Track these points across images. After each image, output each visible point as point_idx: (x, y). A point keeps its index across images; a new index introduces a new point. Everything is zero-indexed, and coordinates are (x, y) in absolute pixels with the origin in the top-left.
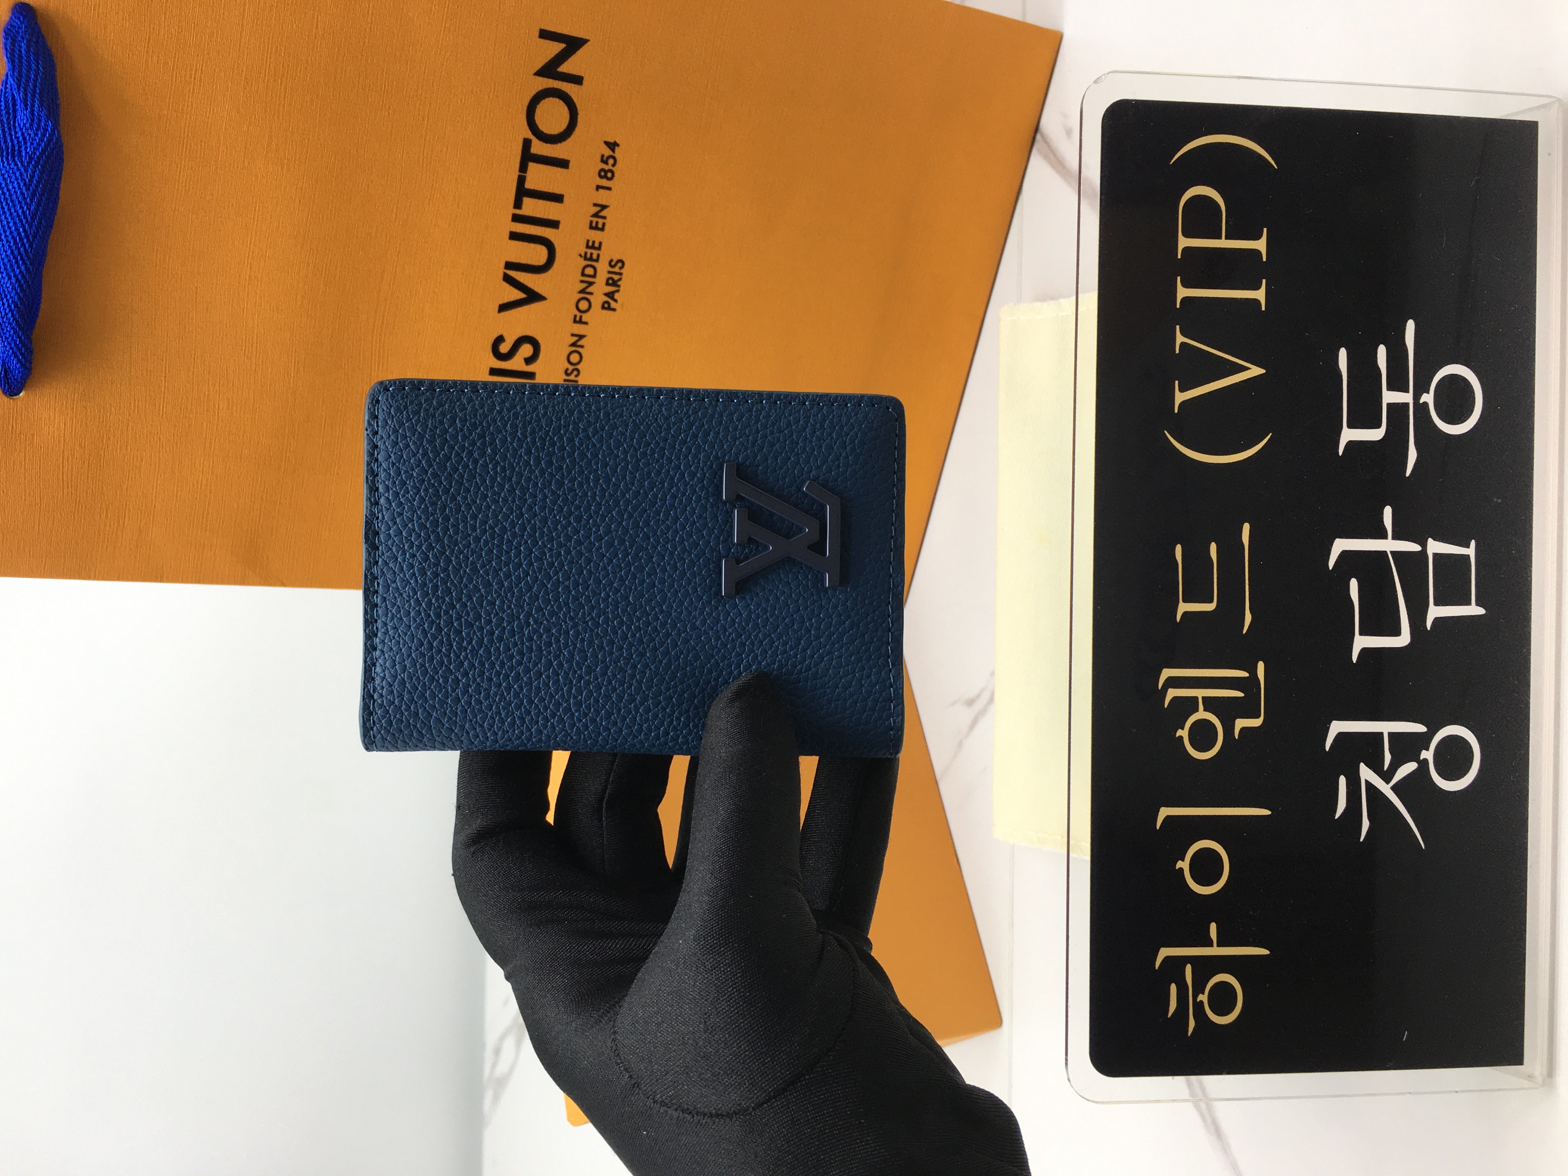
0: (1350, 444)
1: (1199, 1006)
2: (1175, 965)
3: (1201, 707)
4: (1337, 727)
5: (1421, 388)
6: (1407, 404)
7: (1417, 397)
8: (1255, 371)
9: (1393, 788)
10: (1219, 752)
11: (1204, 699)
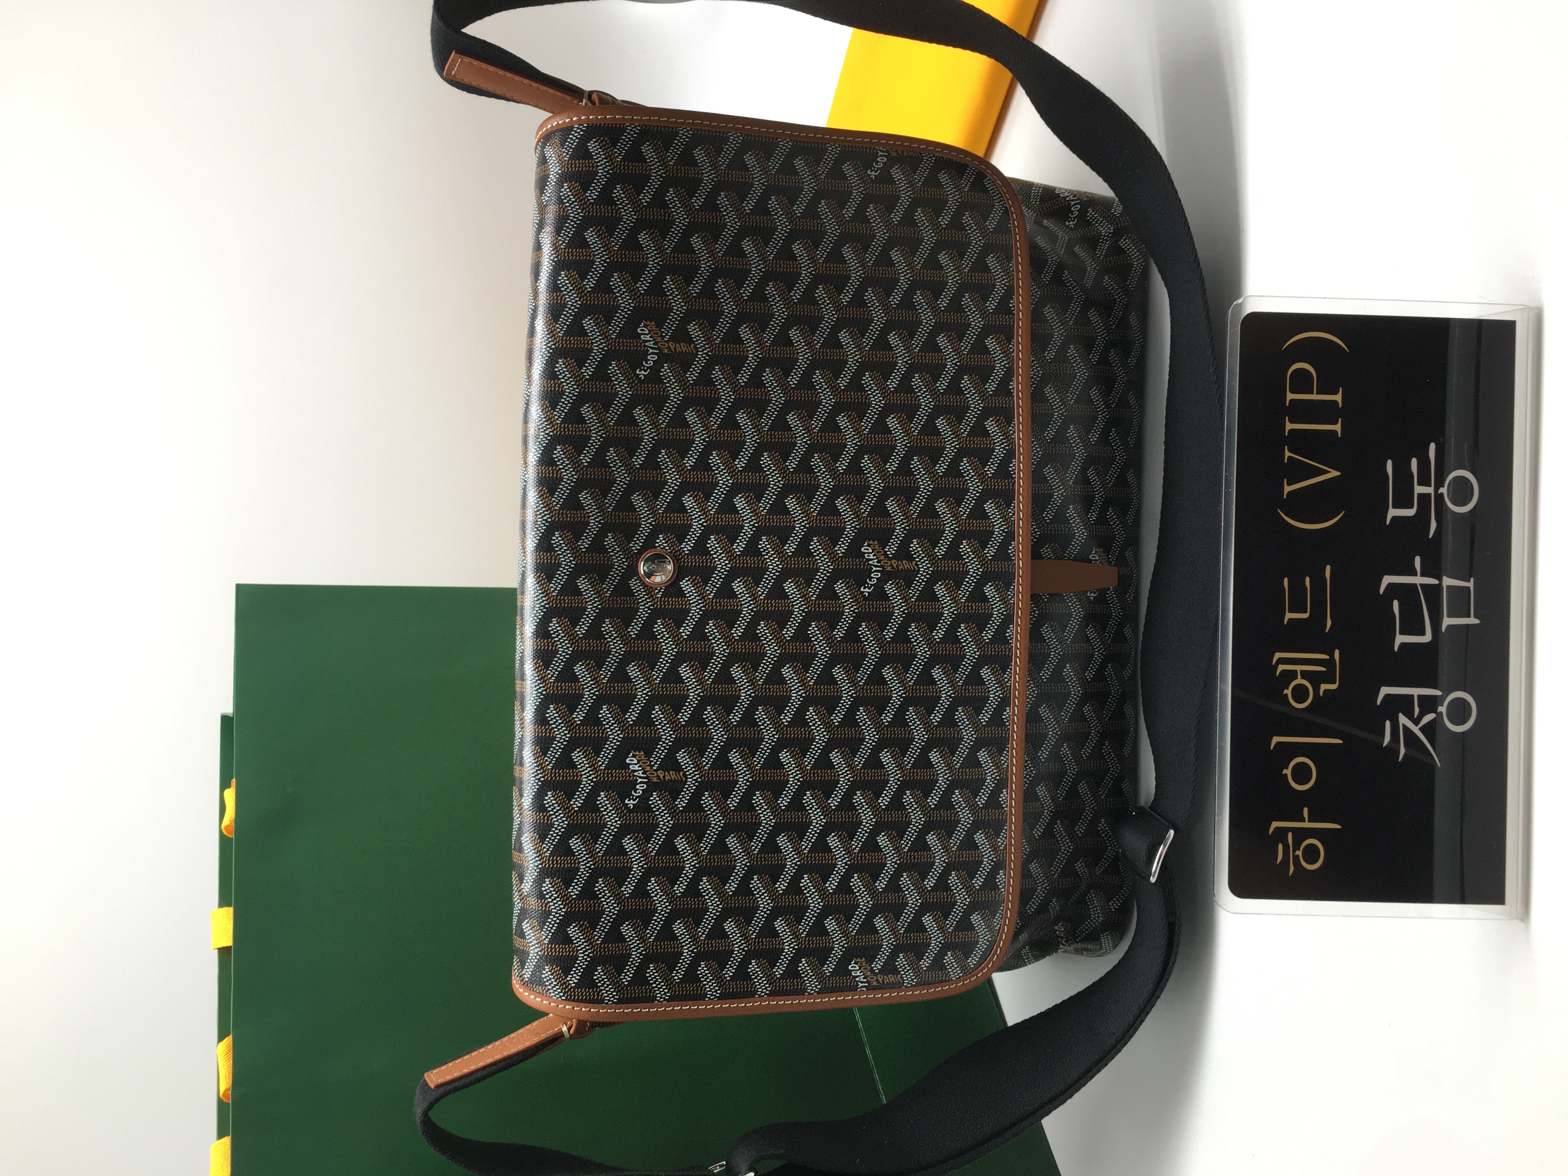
0: (1394, 518)
1: (1296, 858)
2: (1281, 833)
3: (1299, 676)
4: (1385, 691)
5: (1439, 483)
6: (1431, 494)
7: (1436, 489)
8: (1334, 473)
9: (1421, 729)
10: (1310, 704)
11: (1301, 671)
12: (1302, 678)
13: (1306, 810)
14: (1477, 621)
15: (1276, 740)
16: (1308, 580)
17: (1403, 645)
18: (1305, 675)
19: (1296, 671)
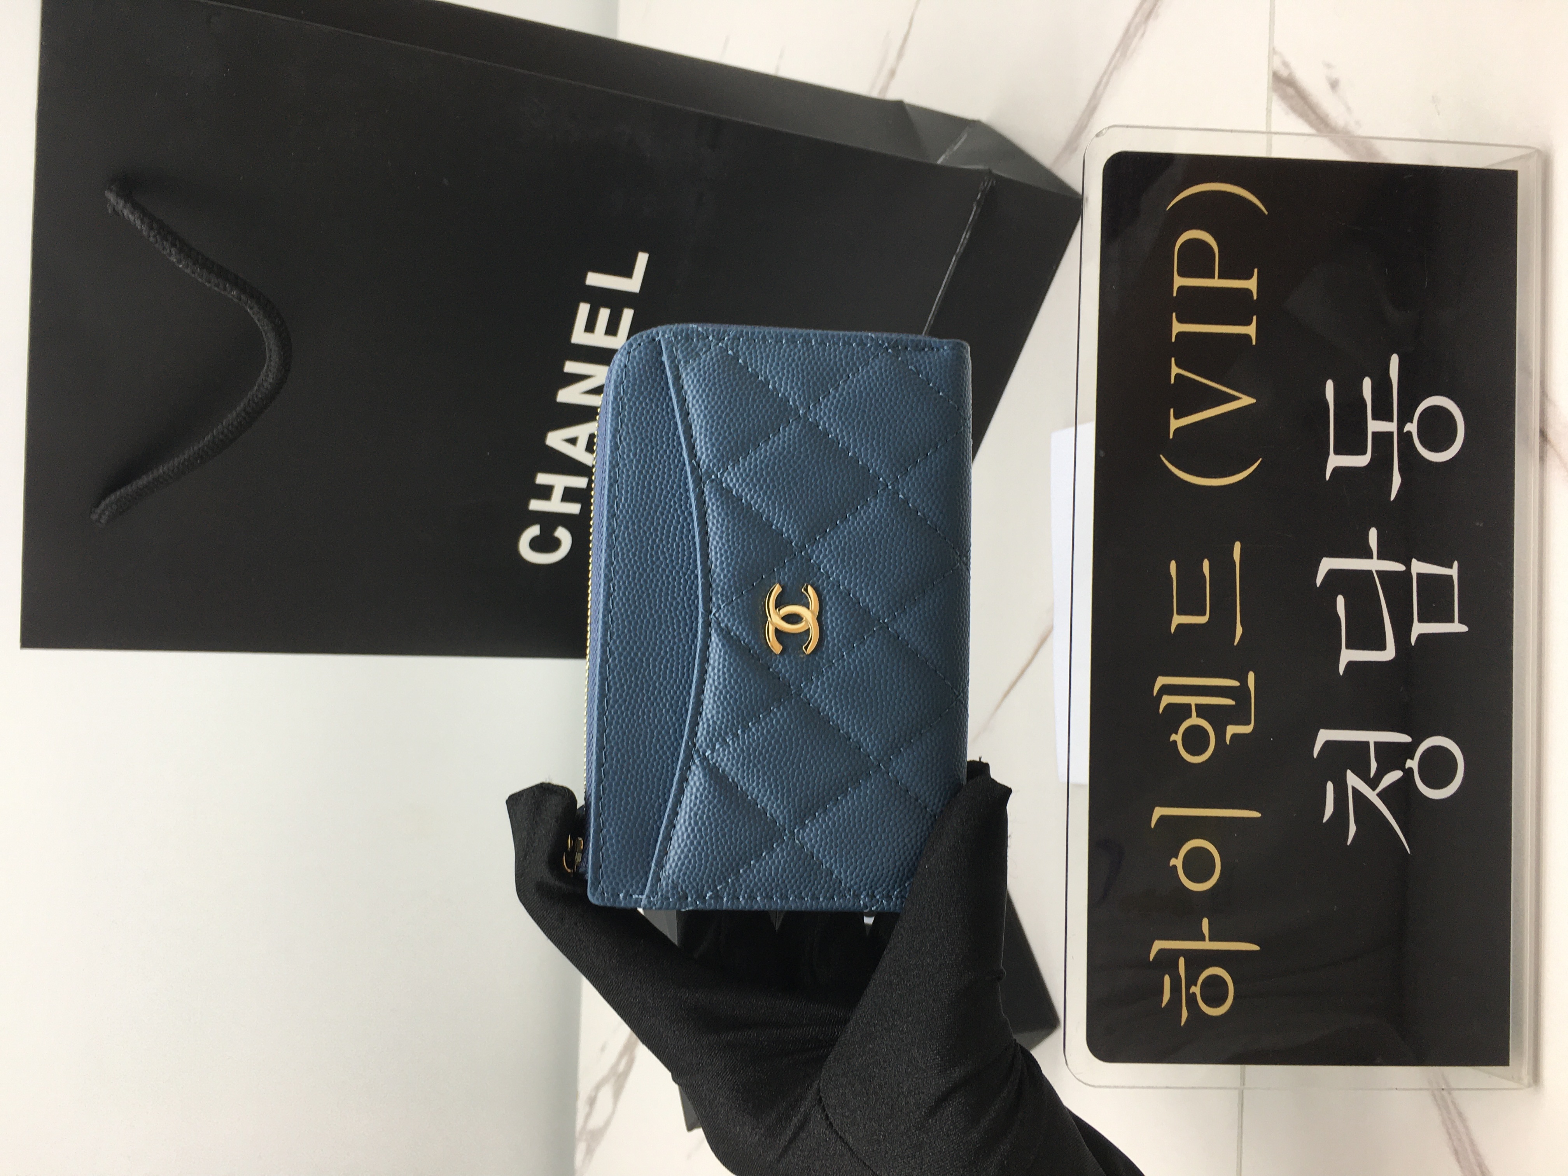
0: (1336, 470)
1: (1192, 998)
2: (1169, 957)
3: (1194, 713)
4: (1325, 735)
5: (1405, 417)
6: (1392, 433)
7: (1400, 427)
8: (1246, 401)
9: (1379, 795)
10: (1210, 758)
11: (1197, 706)
12: (1197, 716)
13: (1205, 923)
14: (1464, 629)
15: (1159, 812)
16: (1206, 564)
17: (1351, 665)
18: (1202, 710)
19: (1189, 705)
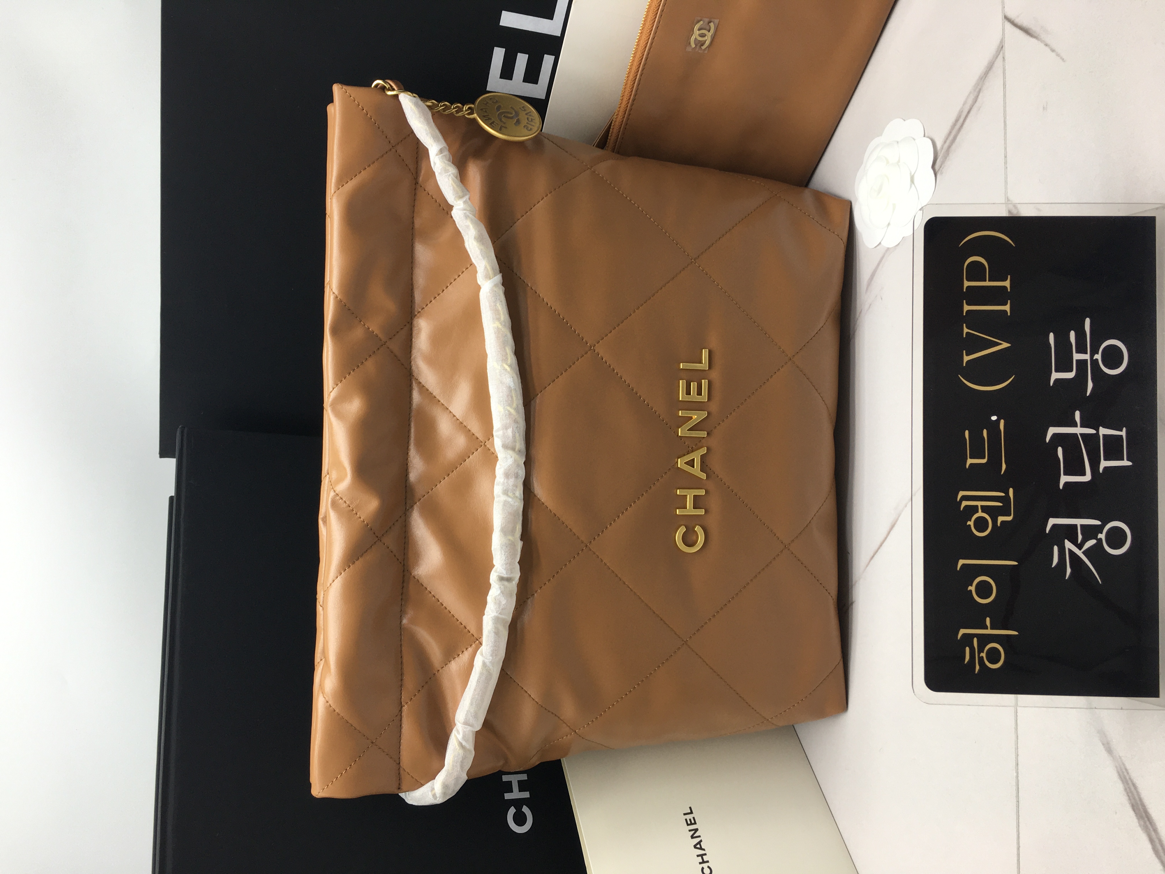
0: (1057, 380)
1: (981, 659)
2: (968, 638)
3: (980, 510)
4: (1052, 521)
5: (1094, 351)
6: (1087, 360)
7: (1092, 356)
8: (1005, 345)
9: (1083, 553)
10: (989, 534)
11: (981, 506)
12: (982, 512)
13: (988, 620)
14: (1130, 463)
15: (961, 562)
16: (985, 432)
17: (1066, 484)
18: (985, 509)
19: (977, 506)
